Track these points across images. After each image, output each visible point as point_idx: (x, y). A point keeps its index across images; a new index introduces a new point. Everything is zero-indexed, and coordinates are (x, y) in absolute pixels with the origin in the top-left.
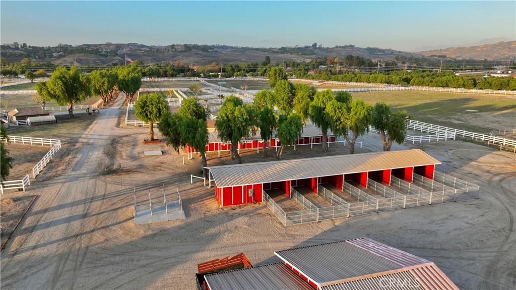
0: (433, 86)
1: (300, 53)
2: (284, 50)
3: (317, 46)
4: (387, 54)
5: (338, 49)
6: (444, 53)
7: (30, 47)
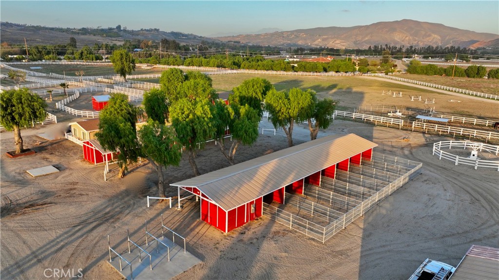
0: (261, 69)
1: (104, 35)
2: (84, 31)
3: (122, 29)
4: (190, 39)
5: (144, 32)
6: (237, 39)
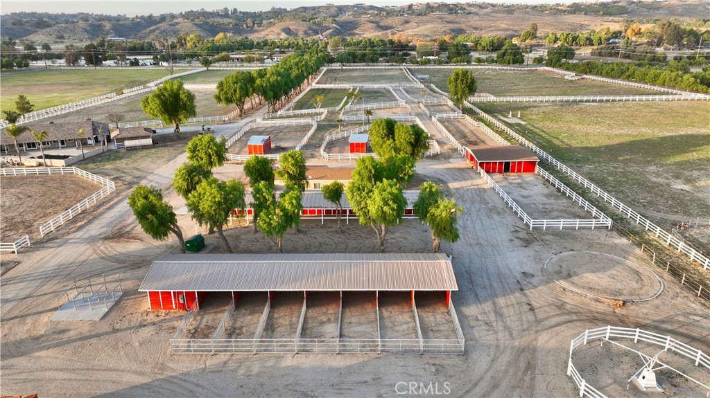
1: (601, 13)
7: (241, 12)
